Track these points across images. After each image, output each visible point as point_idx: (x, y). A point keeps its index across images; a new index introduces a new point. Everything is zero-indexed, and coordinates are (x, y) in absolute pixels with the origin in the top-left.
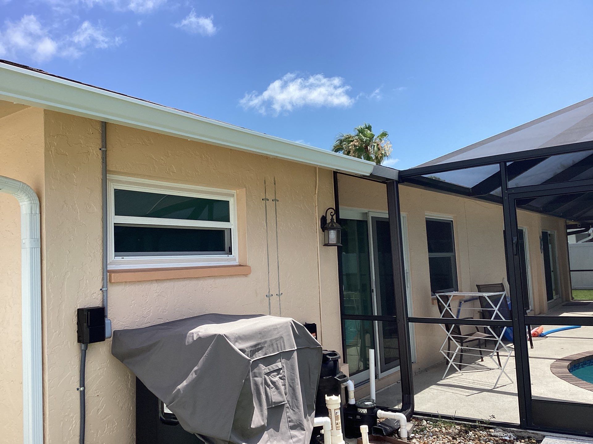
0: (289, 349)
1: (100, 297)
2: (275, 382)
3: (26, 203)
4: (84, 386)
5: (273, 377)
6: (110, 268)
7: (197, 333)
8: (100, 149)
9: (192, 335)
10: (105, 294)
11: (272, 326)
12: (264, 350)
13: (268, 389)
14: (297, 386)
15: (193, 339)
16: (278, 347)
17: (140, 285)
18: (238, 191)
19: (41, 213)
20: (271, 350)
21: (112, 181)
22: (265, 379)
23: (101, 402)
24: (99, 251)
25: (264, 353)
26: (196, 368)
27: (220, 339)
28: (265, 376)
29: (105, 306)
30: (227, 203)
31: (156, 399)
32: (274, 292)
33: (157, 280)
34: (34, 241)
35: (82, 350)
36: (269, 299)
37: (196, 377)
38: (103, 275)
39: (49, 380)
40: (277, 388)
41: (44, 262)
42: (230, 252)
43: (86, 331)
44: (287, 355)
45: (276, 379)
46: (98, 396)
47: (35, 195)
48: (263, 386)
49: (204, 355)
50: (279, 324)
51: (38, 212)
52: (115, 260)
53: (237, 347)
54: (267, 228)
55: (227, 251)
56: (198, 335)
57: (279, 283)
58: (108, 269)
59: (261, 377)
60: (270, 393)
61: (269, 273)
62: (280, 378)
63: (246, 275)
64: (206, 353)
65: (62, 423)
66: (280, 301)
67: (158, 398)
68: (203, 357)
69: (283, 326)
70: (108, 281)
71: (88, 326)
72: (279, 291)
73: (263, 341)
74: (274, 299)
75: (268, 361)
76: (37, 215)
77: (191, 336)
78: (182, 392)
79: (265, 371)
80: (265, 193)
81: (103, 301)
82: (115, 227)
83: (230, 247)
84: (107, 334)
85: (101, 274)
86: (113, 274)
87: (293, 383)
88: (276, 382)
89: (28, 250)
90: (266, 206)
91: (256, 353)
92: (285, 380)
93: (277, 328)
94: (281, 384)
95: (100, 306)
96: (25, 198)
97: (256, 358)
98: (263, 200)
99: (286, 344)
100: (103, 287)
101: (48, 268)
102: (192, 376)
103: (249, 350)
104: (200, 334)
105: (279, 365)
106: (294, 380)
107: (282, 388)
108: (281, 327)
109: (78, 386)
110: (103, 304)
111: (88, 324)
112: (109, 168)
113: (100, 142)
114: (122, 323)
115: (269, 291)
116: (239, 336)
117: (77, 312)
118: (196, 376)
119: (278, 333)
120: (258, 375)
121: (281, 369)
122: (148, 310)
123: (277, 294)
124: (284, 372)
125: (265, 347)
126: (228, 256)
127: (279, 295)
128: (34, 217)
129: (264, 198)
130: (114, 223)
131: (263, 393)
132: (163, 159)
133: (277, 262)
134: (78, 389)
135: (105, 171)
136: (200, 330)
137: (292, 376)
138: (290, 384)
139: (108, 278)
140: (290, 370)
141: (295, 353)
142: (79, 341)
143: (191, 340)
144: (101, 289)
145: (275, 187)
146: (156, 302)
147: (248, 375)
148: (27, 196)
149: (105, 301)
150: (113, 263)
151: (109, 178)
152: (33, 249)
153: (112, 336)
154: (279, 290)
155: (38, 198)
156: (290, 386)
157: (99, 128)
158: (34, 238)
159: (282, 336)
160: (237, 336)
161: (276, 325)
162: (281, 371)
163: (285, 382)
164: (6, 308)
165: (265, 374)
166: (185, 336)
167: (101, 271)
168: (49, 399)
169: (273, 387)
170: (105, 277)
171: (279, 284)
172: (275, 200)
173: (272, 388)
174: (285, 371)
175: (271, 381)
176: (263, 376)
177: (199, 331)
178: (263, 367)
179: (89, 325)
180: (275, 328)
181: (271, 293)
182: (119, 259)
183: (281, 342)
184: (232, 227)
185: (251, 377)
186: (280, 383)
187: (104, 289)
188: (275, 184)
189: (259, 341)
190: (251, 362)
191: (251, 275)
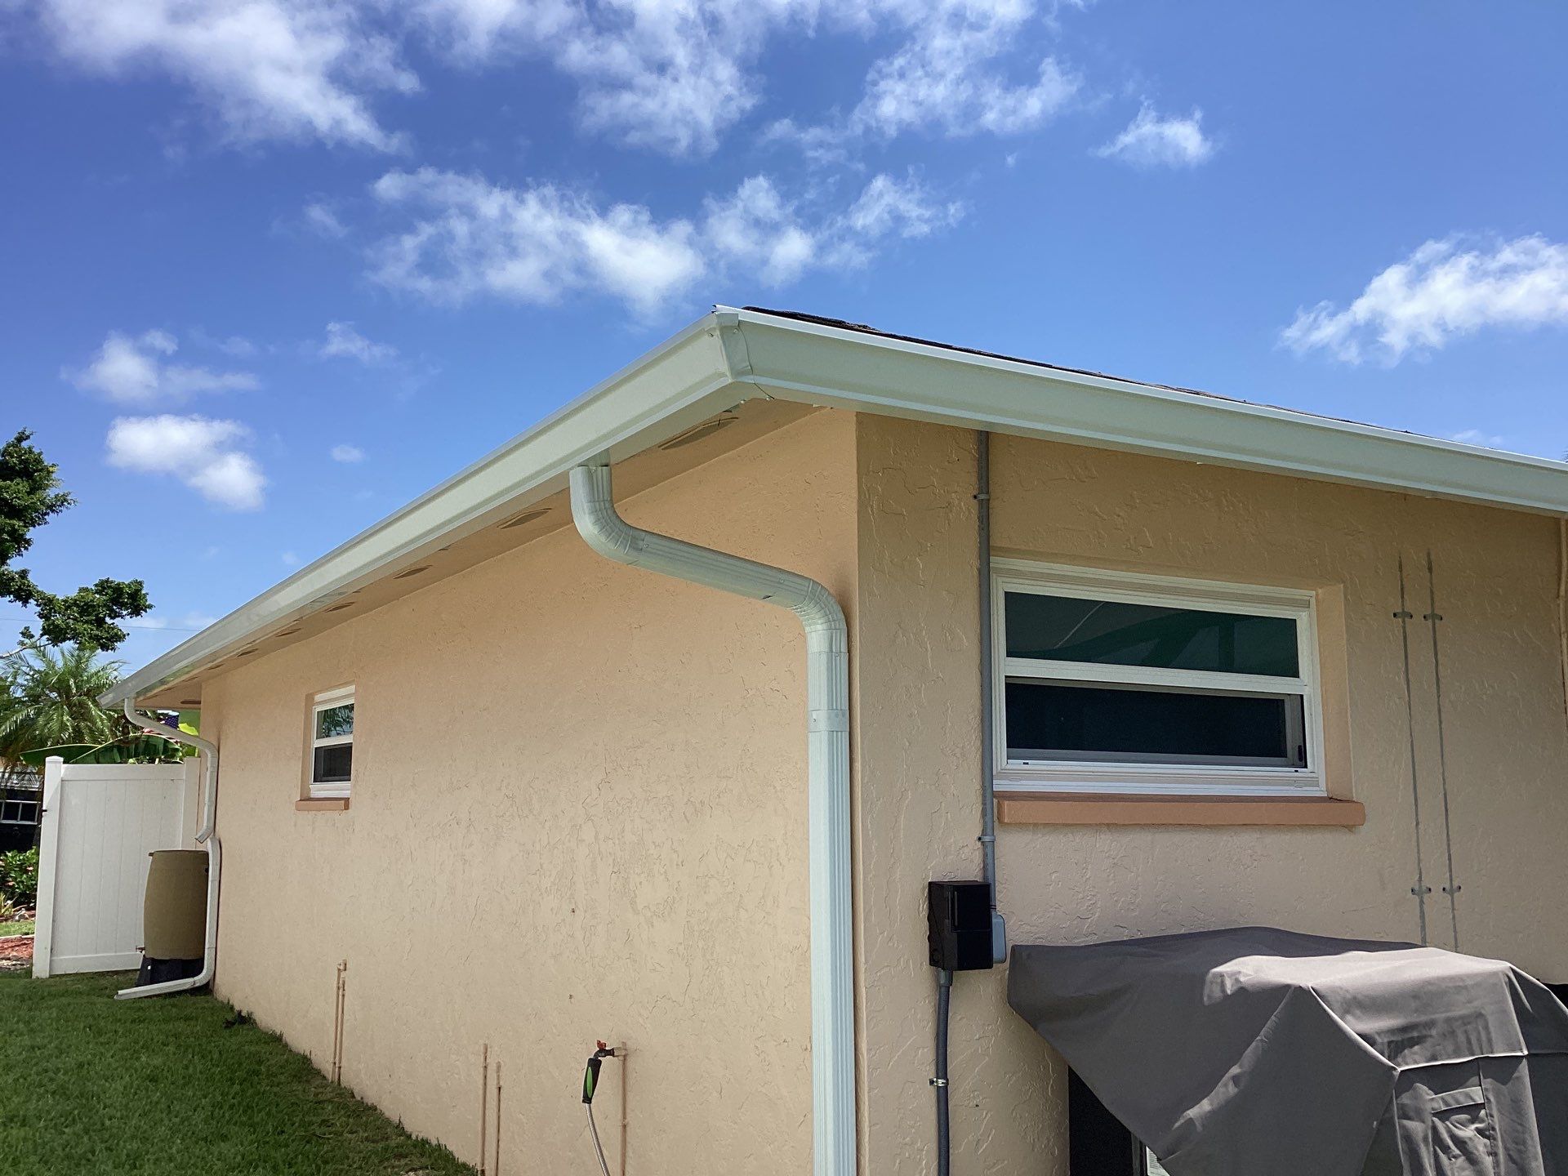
0: (1505, 1051)
1: (977, 858)
2: (1465, 1143)
3: (819, 627)
4: (945, 1077)
5: (1458, 1125)
6: (1000, 785)
7: (1235, 976)
8: (975, 497)
9: (1219, 980)
10: (989, 851)
11: (1452, 978)
12: (1429, 1043)
13: (1443, 1157)
14: (1534, 1164)
15: (1223, 990)
16: (1469, 1042)
17: (1070, 835)
18: (1320, 591)
19: (849, 651)
20: (1450, 1048)
21: (1000, 571)
22: (1434, 1129)
23: (985, 1122)
24: (974, 743)
25: (1428, 1054)
26: (1235, 1070)
27: (1301, 1000)
28: (1435, 1119)
29: (991, 881)
30: (1292, 623)
31: (1125, 1134)
32: (1436, 879)
33: (1111, 826)
34: (837, 716)
35: (939, 986)
36: (1422, 902)
37: (1236, 1095)
38: (984, 804)
39: (869, 1050)
40: (1472, 1160)
41: (858, 766)
42: (1300, 760)
43: (951, 938)
44: (1502, 1069)
45: (1468, 1132)
46: (977, 1106)
47: (837, 608)
48: (1428, 1149)
49: (1258, 1038)
50: (1469, 976)
51: (844, 649)
52: (1009, 767)
53: (1351, 1027)
54: (1409, 696)
55: (1291, 758)
56: (1237, 981)
57: (1450, 855)
58: (994, 790)
59: (1424, 1122)
60: (1452, 1169)
61: (1417, 824)
62: (1479, 1131)
63: (1350, 828)
64: (1262, 1033)
65: (898, 1161)
66: (1453, 909)
67: (1130, 1132)
68: (1254, 1044)
69: (1483, 982)
70: (995, 818)
71: (955, 928)
72: (1451, 880)
73: (1423, 1018)
74: (1437, 902)
75: (1442, 1078)
76: (842, 654)
77: (1217, 983)
78: (1199, 1128)
79: (1435, 1105)
80: (1403, 597)
81: (985, 869)
82: (1008, 685)
83: (1300, 747)
84: (997, 953)
85: (980, 799)
86: (1006, 803)
87: (1520, 1152)
88: (1469, 1142)
89: (825, 736)
90: (1405, 632)
91: (1406, 1051)
92: (1495, 1139)
93: (1465, 987)
94: (1481, 1148)
95: (979, 879)
96: (817, 617)
97: (1407, 1064)
98: (1395, 615)
99: (1493, 1035)
100: (984, 833)
101: (866, 779)
102: (1225, 1090)
103: (1386, 1040)
104: (1242, 979)
105: (1476, 1094)
106: (1524, 1143)
107: (1488, 1161)
108: (1478, 985)
109: (932, 1076)
110: (985, 877)
111: (954, 923)
112: (996, 541)
113: (974, 479)
114: (1029, 927)
115: (1420, 877)
116: (1355, 998)
117: (927, 890)
118: (1236, 1090)
119: (1470, 1002)
120: (1412, 1114)
121: (1482, 1106)
122: (1091, 902)
123: (1444, 889)
124: (1492, 1116)
125: (1431, 1036)
126: (1296, 771)
127: (1451, 891)
128: (836, 660)
129: (1399, 610)
130: (1006, 677)
131: (1430, 1166)
132: (1121, 514)
133: (1441, 796)
134: (932, 1082)
135: (986, 549)
136: (1242, 970)
137: (1517, 1131)
138: (1511, 1152)
139: (995, 810)
140: (1510, 1114)
141: (1524, 1068)
142: (933, 962)
143: (1217, 993)
144: (980, 839)
145: (1431, 578)
146: (1108, 881)
147: (1388, 1109)
148: (822, 611)
149: (990, 867)
150: (1005, 775)
151: (996, 565)
152: (835, 733)
153: (1008, 960)
154: (1451, 876)
155: (843, 617)
156: (1510, 1158)
157: (972, 446)
158: (837, 709)
159: (1483, 1012)
160: (1348, 996)
161: (1461, 978)
162: (1483, 1112)
163: (1496, 1146)
164: (772, 866)
165: (1435, 1115)
166: (1202, 981)
167: (979, 793)
168: (869, 1097)
169: (1460, 1156)
170: (988, 807)
171: (1450, 859)
172: (1433, 617)
173: (1455, 1157)
174: (1495, 1113)
175: (1453, 1137)
176: (1429, 1119)
177: (1240, 972)
178: (1428, 1094)
179: (956, 924)
180: (1457, 986)
181: (1426, 883)
182: (1017, 764)
183: (1480, 1028)
184: (1306, 692)
185: (1396, 1118)
186: (1480, 1146)
187: (987, 839)
188: (1430, 569)
189: (1415, 1018)
190: (1396, 1074)
191: (1364, 829)
